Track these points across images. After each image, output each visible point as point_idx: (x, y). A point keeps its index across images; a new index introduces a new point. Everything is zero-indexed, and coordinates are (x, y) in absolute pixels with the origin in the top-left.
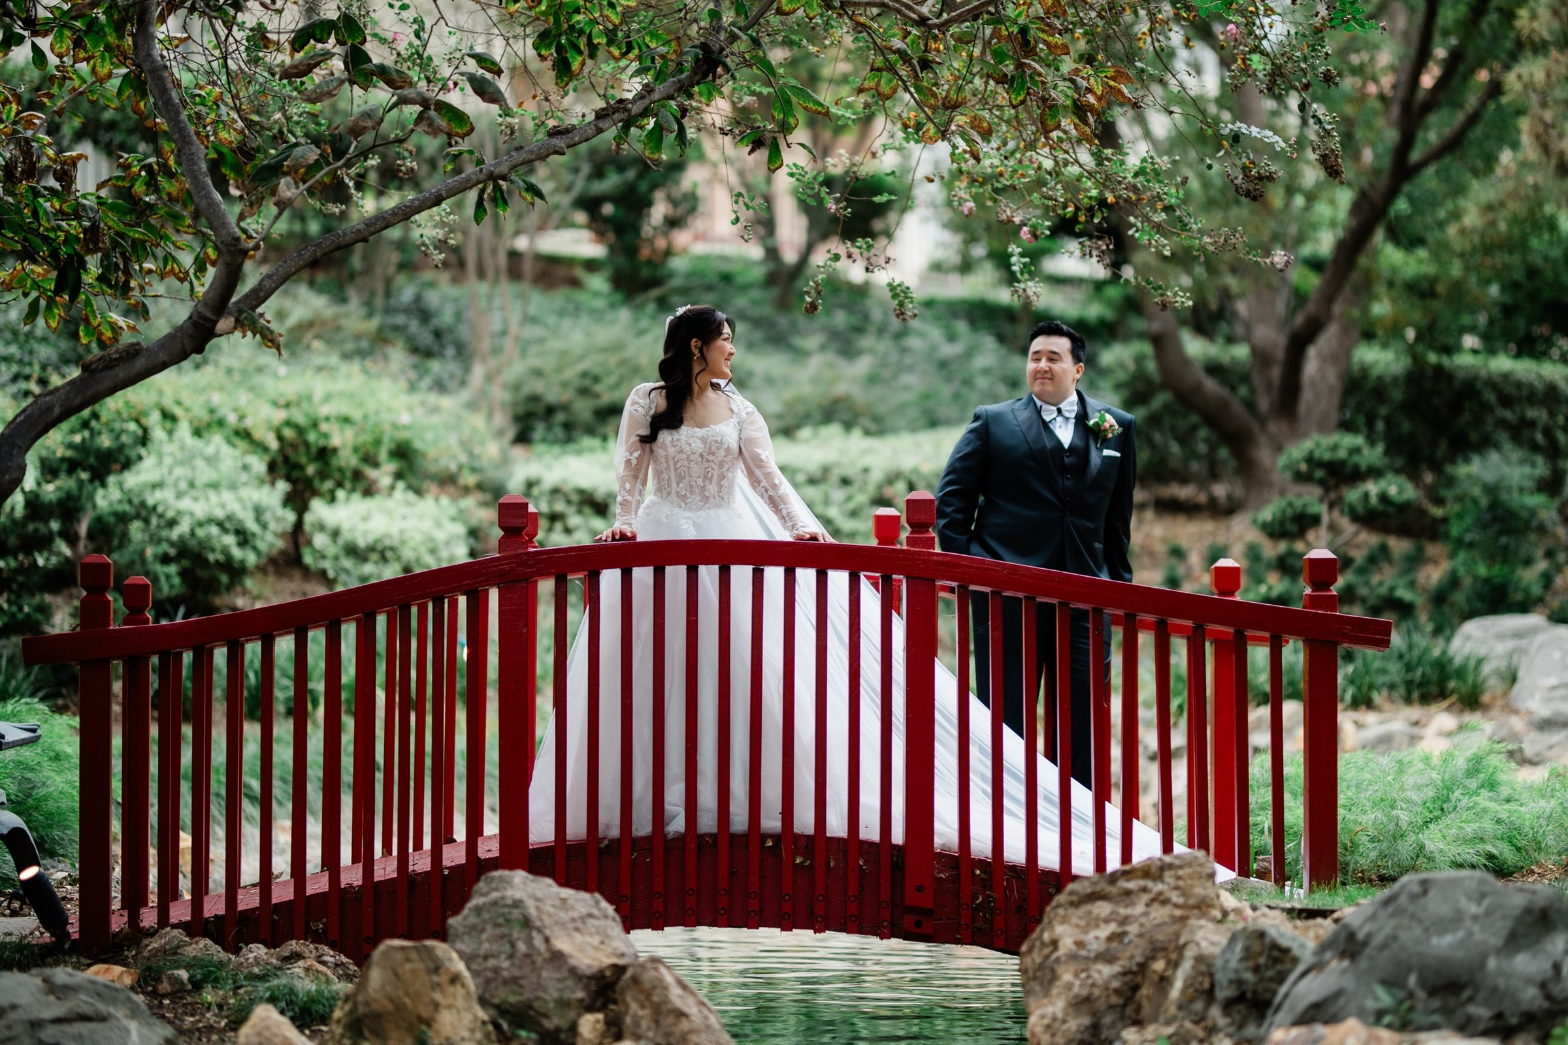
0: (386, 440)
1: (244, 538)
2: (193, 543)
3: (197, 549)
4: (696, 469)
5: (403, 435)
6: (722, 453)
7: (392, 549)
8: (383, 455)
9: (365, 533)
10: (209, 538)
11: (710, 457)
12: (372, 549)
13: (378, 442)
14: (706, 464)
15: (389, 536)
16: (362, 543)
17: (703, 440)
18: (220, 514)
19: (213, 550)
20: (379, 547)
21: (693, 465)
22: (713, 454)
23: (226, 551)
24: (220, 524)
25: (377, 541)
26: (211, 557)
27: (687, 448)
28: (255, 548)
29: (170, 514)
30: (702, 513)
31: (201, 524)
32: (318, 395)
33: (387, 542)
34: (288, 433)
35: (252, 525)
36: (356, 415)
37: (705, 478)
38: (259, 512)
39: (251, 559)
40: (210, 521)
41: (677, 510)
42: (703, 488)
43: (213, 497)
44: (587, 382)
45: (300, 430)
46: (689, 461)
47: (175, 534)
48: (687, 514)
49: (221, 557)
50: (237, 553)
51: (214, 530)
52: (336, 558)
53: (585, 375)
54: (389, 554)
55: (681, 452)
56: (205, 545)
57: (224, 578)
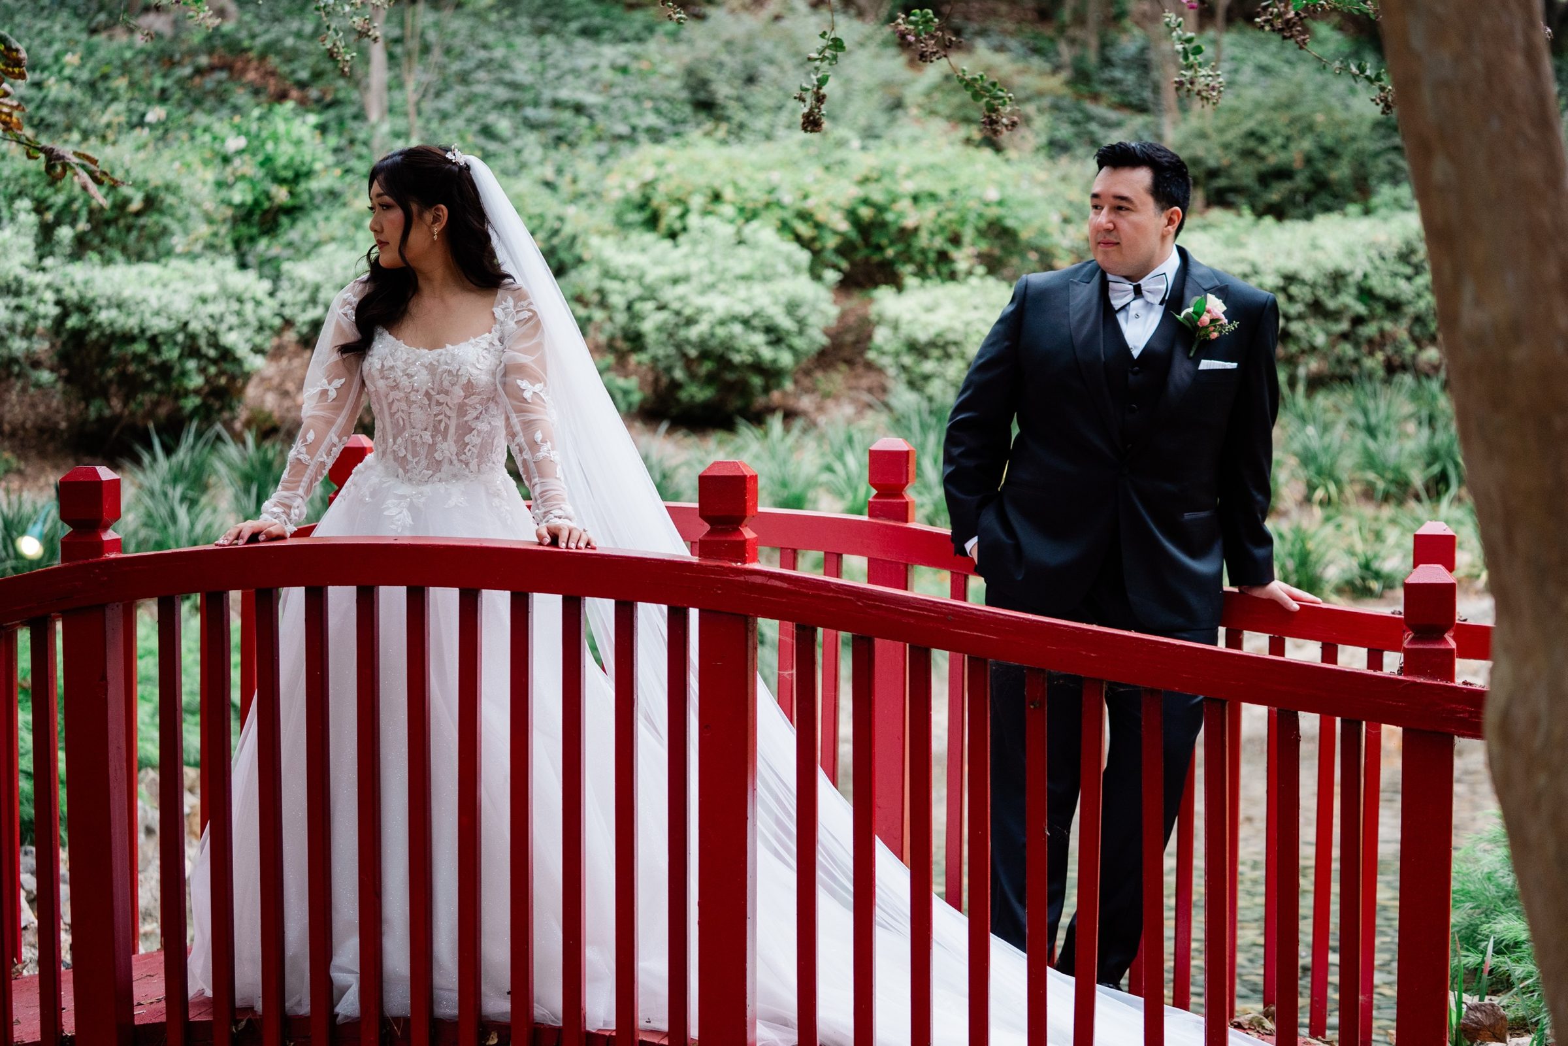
0: (972, 217)
1: (776, 336)
2: (713, 343)
3: (720, 350)
4: (418, 415)
5: (993, 212)
6: (458, 392)
7: (956, 343)
8: (968, 234)
9: (925, 327)
10: (732, 337)
11: (441, 398)
12: (932, 344)
13: (963, 221)
14: (436, 410)
15: (951, 329)
16: (922, 337)
17: (431, 368)
18: (746, 310)
19: (739, 351)
20: (941, 342)
21: (415, 409)
22: (447, 393)
23: (754, 352)
24: (746, 322)
25: (939, 335)
26: (736, 358)
27: (404, 382)
28: (791, 348)
29: (688, 311)
30: (427, 489)
31: (722, 323)
32: (902, 169)
33: (951, 337)
34: (865, 212)
35: (786, 323)
36: (942, 190)
37: (436, 430)
38: (792, 307)
39: (786, 359)
40: (734, 318)
41: (392, 481)
42: (432, 447)
43: (742, 291)
44: (1252, 144)
45: (880, 209)
46: (410, 403)
47: (694, 333)
48: (405, 489)
49: (749, 359)
50: (767, 353)
51: (737, 328)
52: (897, 354)
53: (1252, 134)
54: (952, 350)
55: (396, 387)
56: (728, 345)
57: (757, 381)
